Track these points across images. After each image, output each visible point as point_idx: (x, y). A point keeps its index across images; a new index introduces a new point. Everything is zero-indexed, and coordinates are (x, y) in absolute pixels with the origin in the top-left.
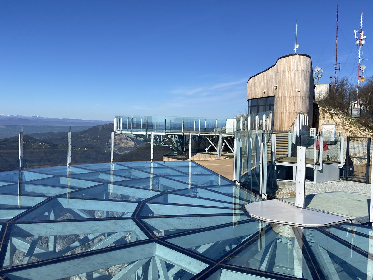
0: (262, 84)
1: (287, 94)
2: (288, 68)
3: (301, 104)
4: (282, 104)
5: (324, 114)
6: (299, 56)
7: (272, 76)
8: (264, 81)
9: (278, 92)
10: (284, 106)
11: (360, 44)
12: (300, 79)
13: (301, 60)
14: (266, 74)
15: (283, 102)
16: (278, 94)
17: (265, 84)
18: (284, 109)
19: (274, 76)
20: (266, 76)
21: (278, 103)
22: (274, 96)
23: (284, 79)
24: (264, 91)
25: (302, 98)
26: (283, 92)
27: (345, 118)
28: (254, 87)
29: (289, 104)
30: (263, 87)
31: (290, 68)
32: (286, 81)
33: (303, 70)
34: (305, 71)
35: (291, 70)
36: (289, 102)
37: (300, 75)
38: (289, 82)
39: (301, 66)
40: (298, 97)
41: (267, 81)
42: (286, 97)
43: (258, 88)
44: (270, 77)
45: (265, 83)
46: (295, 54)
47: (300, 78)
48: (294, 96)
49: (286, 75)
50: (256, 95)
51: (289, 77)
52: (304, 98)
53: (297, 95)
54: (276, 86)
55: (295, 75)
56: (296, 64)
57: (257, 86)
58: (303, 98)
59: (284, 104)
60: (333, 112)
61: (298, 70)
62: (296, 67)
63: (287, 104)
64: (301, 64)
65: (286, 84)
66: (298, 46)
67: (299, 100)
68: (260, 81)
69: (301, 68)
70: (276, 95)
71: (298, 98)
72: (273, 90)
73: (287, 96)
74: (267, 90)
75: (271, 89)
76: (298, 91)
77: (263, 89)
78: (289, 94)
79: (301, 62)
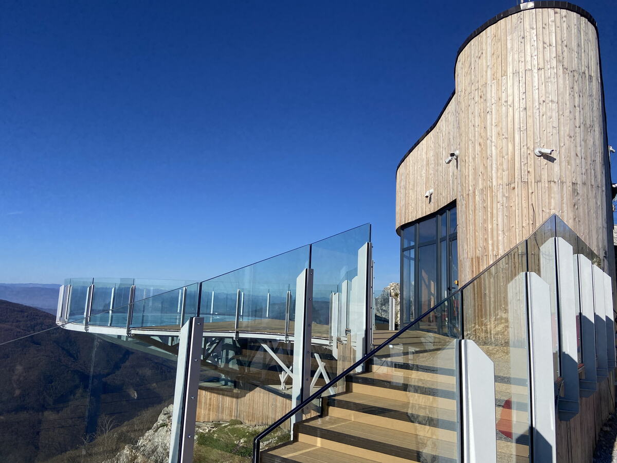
0: (424, 173)
1: (498, 178)
4: (479, 220)
6: (539, 9)
8: (428, 163)
10: (486, 229)
17: (432, 172)
18: (486, 240)
20: (433, 146)
24: (429, 194)
25: (568, 188)
29: (509, 217)
30: (427, 180)
35: (510, 73)
36: (509, 209)
40: (549, 182)
41: (438, 157)
42: (491, 187)
45: (432, 166)
48: (531, 178)
50: (410, 212)
52: (579, 188)
53: (545, 176)
58: (575, 192)
59: (485, 221)
61: (540, 69)
63: (500, 219)
67: (556, 196)
68: (419, 167)
70: (461, 193)
71: (550, 188)
72: (451, 181)
73: (494, 183)
74: (438, 186)
75: (448, 181)
76: (549, 158)
77: (427, 188)
78: (506, 173)
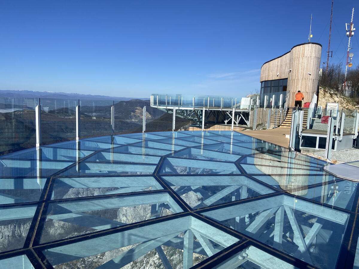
0: (276, 68)
1: (300, 77)
2: (302, 55)
3: (312, 85)
4: (295, 85)
5: (324, 94)
6: (312, 44)
7: (286, 61)
8: (278, 66)
9: (292, 75)
10: (296, 87)
11: (350, 35)
12: (312, 65)
13: (314, 48)
14: (280, 60)
15: (296, 84)
16: (292, 77)
17: (279, 69)
18: (296, 89)
19: (288, 61)
20: (280, 62)
21: (291, 84)
22: (287, 78)
23: (298, 64)
24: (277, 75)
25: (312, 80)
26: (297, 75)
27: (343, 98)
28: (269, 71)
29: (301, 85)
30: (277, 70)
31: (304, 54)
32: (300, 65)
33: (315, 57)
34: (317, 57)
35: (305, 57)
36: (302, 83)
37: (312, 61)
38: (303, 67)
39: (314, 53)
41: (281, 65)
42: (299, 79)
43: (271, 72)
44: (284, 62)
45: (279, 67)
46: (309, 43)
47: (312, 63)
48: (306, 78)
49: (299, 61)
50: (270, 77)
51: (302, 62)
52: (314, 80)
53: (309, 78)
54: (290, 70)
55: (308, 61)
56: (309, 51)
57: (271, 70)
60: (332, 93)
61: (311, 57)
62: (309, 54)
63: (300, 86)
64: (314, 51)
65: (300, 68)
66: (311, 36)
67: (310, 82)
68: (274, 66)
69: (313, 55)
70: (289, 77)
71: (309, 80)
72: (286, 73)
74: (281, 73)
75: (285, 73)
76: (310, 75)
77: (277, 72)
78: (302, 77)
79: (314, 50)
